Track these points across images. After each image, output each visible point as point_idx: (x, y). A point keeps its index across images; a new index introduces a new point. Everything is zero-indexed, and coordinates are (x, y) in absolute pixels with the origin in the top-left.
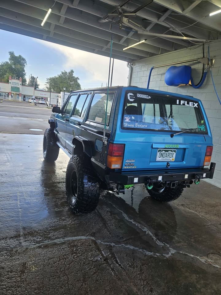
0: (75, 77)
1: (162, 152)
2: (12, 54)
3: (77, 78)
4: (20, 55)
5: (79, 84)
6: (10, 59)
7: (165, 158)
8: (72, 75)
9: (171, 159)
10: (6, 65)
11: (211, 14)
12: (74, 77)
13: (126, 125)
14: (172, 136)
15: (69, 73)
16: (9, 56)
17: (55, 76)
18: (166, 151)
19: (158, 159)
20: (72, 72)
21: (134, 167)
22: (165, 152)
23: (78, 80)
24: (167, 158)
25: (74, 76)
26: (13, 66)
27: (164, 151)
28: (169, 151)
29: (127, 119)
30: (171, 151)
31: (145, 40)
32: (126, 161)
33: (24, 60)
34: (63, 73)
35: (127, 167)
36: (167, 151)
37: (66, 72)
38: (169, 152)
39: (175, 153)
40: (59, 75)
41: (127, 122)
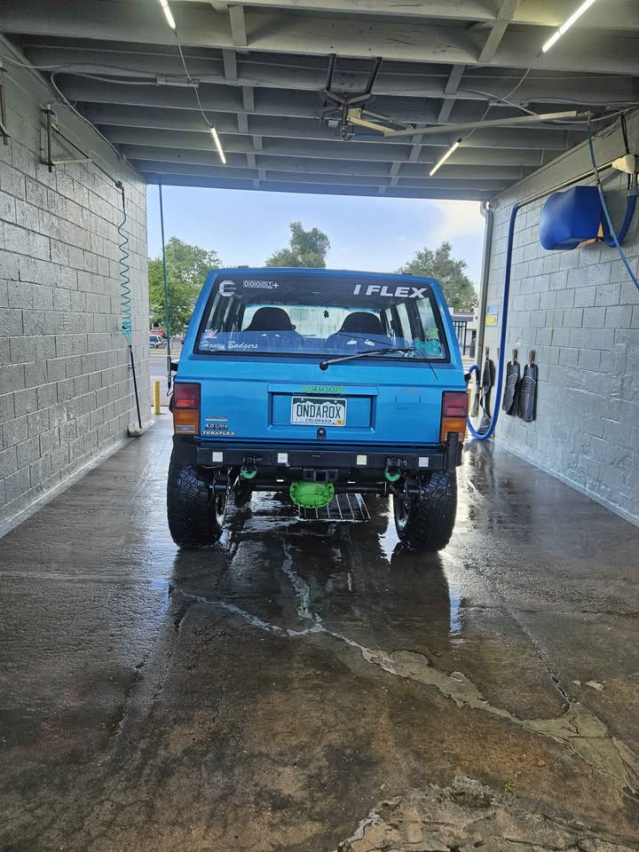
0: (455, 261)
1: (303, 404)
2: (296, 228)
3: (461, 262)
4: (314, 229)
5: (466, 280)
6: (293, 243)
7: (315, 418)
8: (447, 256)
9: (334, 420)
10: (283, 258)
11: (546, 47)
12: (451, 262)
13: (204, 345)
14: (324, 368)
15: (438, 254)
16: (290, 235)
17: (401, 268)
18: (315, 402)
19: (295, 419)
20: (447, 248)
21: (228, 433)
22: (312, 404)
23: (462, 268)
24: (322, 419)
25: (450, 258)
26: (300, 258)
27: (311, 400)
28: (326, 401)
29: (210, 334)
30: (332, 402)
31: (459, 141)
32: (208, 420)
33: (323, 237)
34: (420, 257)
35: (212, 433)
36: (321, 402)
37: (430, 252)
38: (324, 404)
39: (343, 407)
40: (411, 262)
41: (209, 340)
